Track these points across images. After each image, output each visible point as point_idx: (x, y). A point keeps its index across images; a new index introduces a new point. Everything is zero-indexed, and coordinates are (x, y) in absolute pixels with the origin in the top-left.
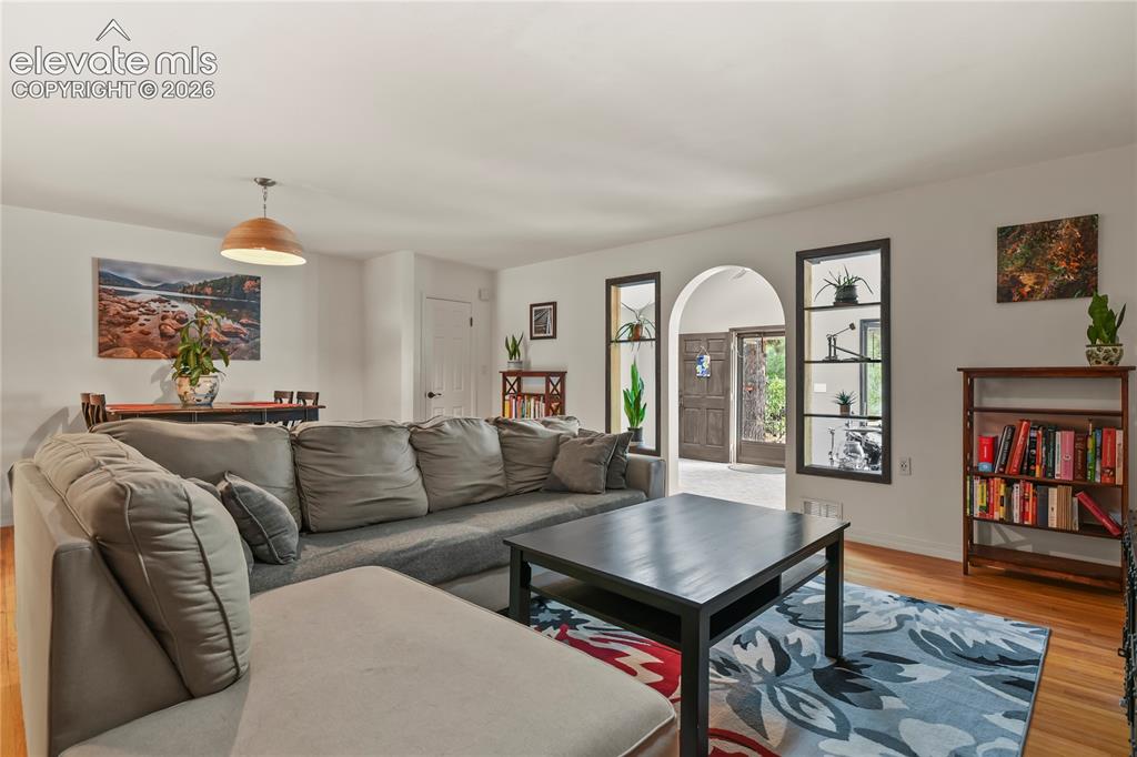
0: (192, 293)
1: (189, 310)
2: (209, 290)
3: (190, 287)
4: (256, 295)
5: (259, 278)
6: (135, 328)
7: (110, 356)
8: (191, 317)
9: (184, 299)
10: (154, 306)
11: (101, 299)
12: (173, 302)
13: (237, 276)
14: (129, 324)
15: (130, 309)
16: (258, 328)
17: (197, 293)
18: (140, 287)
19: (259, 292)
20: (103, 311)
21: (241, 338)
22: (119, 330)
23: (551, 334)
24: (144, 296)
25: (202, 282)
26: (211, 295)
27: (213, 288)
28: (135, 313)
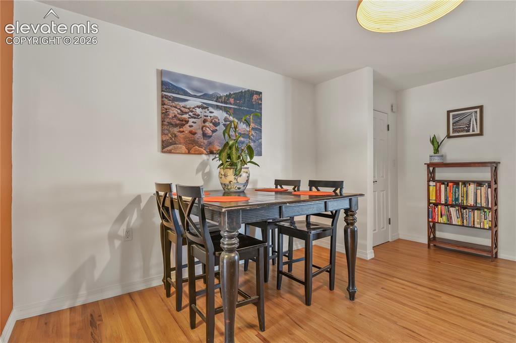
0: (222, 102)
1: (220, 115)
2: (232, 100)
3: (221, 97)
4: (259, 106)
5: (261, 93)
6: (186, 128)
7: (170, 152)
8: (222, 121)
9: (218, 107)
10: (198, 111)
11: (163, 104)
12: (211, 109)
13: (248, 90)
14: (182, 125)
15: (183, 113)
16: (260, 131)
17: (225, 103)
18: (190, 95)
19: (261, 104)
20: (164, 114)
21: (252, 139)
22: (176, 130)
23: (478, 132)
24: (193, 102)
25: (228, 93)
26: (234, 104)
27: (235, 99)
28: (186, 116)
